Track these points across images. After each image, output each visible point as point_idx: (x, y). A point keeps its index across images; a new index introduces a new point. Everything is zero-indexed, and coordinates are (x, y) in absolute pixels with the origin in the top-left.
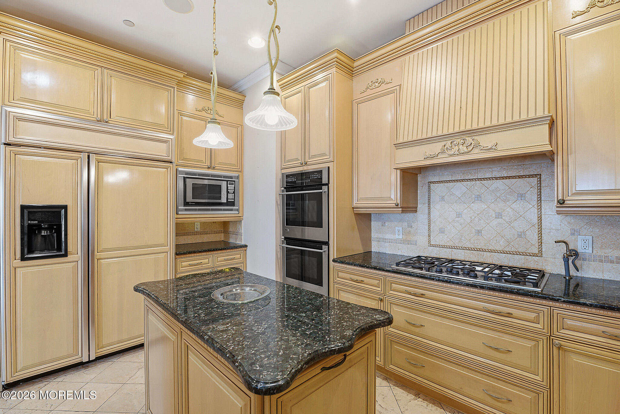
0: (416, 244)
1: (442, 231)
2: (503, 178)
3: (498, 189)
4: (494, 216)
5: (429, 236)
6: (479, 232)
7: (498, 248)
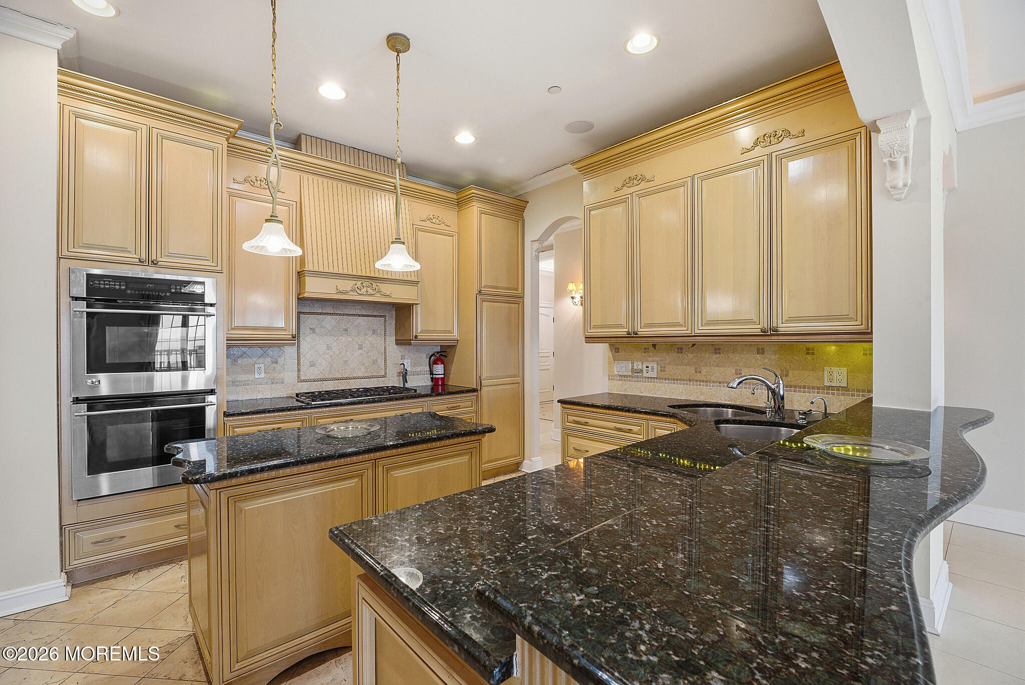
0: (283, 382)
1: (312, 365)
2: (364, 316)
3: (360, 325)
4: (357, 347)
5: (299, 370)
6: (346, 362)
7: (360, 375)
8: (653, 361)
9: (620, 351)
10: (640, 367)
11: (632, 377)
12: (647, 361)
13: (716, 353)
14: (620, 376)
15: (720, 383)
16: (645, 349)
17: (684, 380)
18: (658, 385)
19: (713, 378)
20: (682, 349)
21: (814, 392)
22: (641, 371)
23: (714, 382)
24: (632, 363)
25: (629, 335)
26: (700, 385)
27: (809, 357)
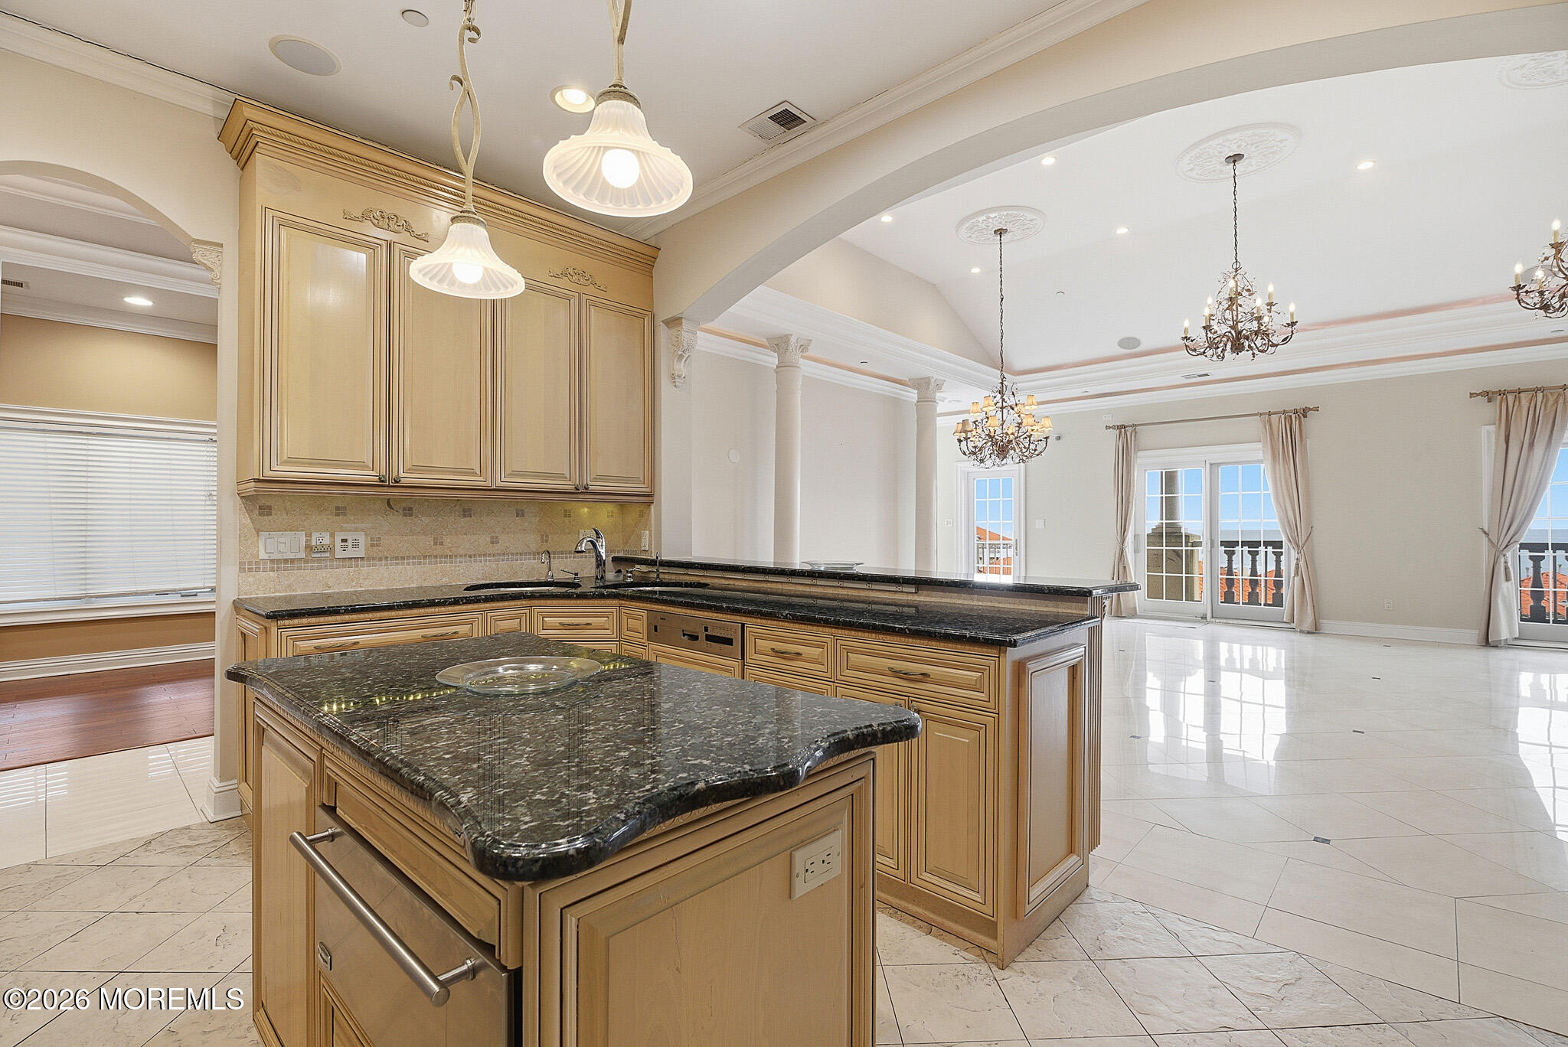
8: (356, 530)
9: (273, 512)
10: (327, 541)
11: (307, 561)
12: (343, 530)
13: (465, 516)
14: (272, 561)
15: (470, 556)
16: (337, 508)
17: (414, 558)
18: (365, 570)
19: (462, 552)
20: (410, 509)
21: (570, 557)
22: (331, 549)
23: (461, 556)
24: (309, 535)
25: (382, 483)
26: (441, 562)
27: (566, 519)
